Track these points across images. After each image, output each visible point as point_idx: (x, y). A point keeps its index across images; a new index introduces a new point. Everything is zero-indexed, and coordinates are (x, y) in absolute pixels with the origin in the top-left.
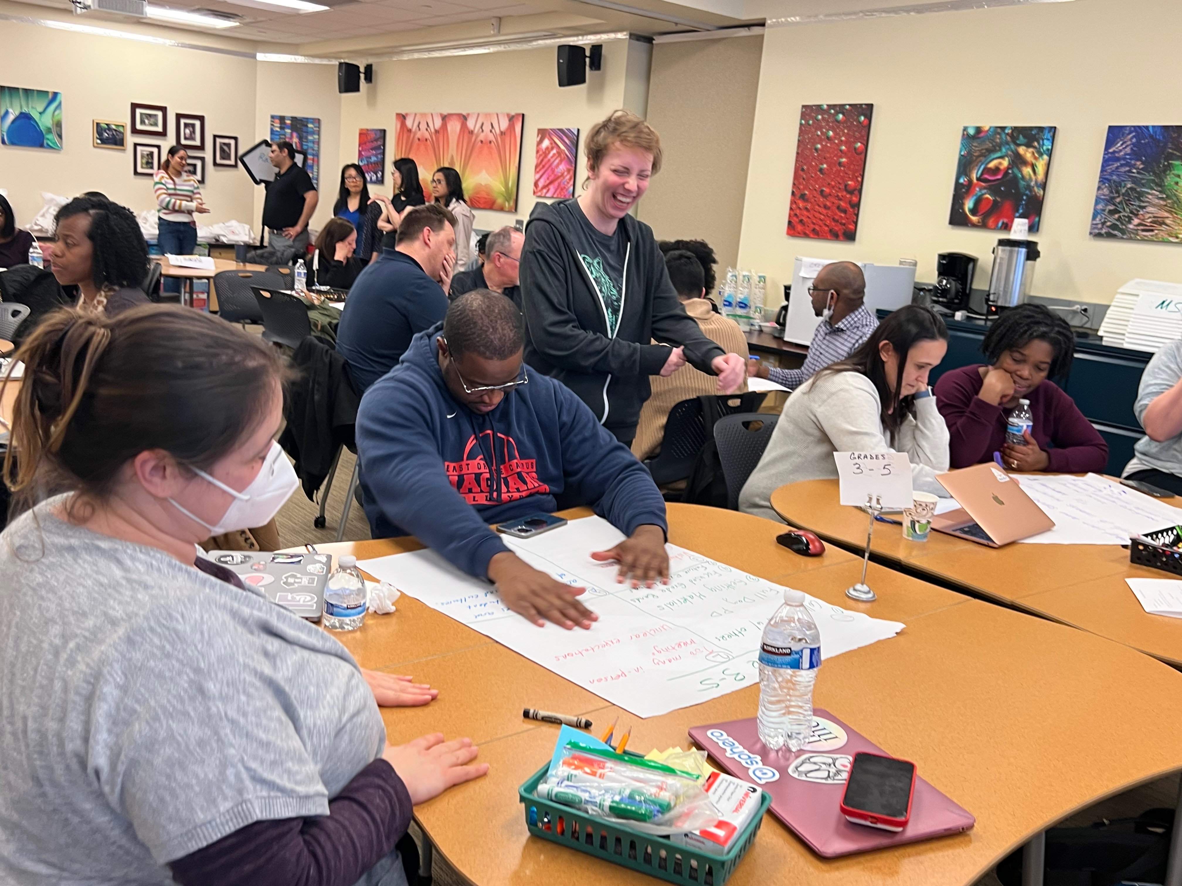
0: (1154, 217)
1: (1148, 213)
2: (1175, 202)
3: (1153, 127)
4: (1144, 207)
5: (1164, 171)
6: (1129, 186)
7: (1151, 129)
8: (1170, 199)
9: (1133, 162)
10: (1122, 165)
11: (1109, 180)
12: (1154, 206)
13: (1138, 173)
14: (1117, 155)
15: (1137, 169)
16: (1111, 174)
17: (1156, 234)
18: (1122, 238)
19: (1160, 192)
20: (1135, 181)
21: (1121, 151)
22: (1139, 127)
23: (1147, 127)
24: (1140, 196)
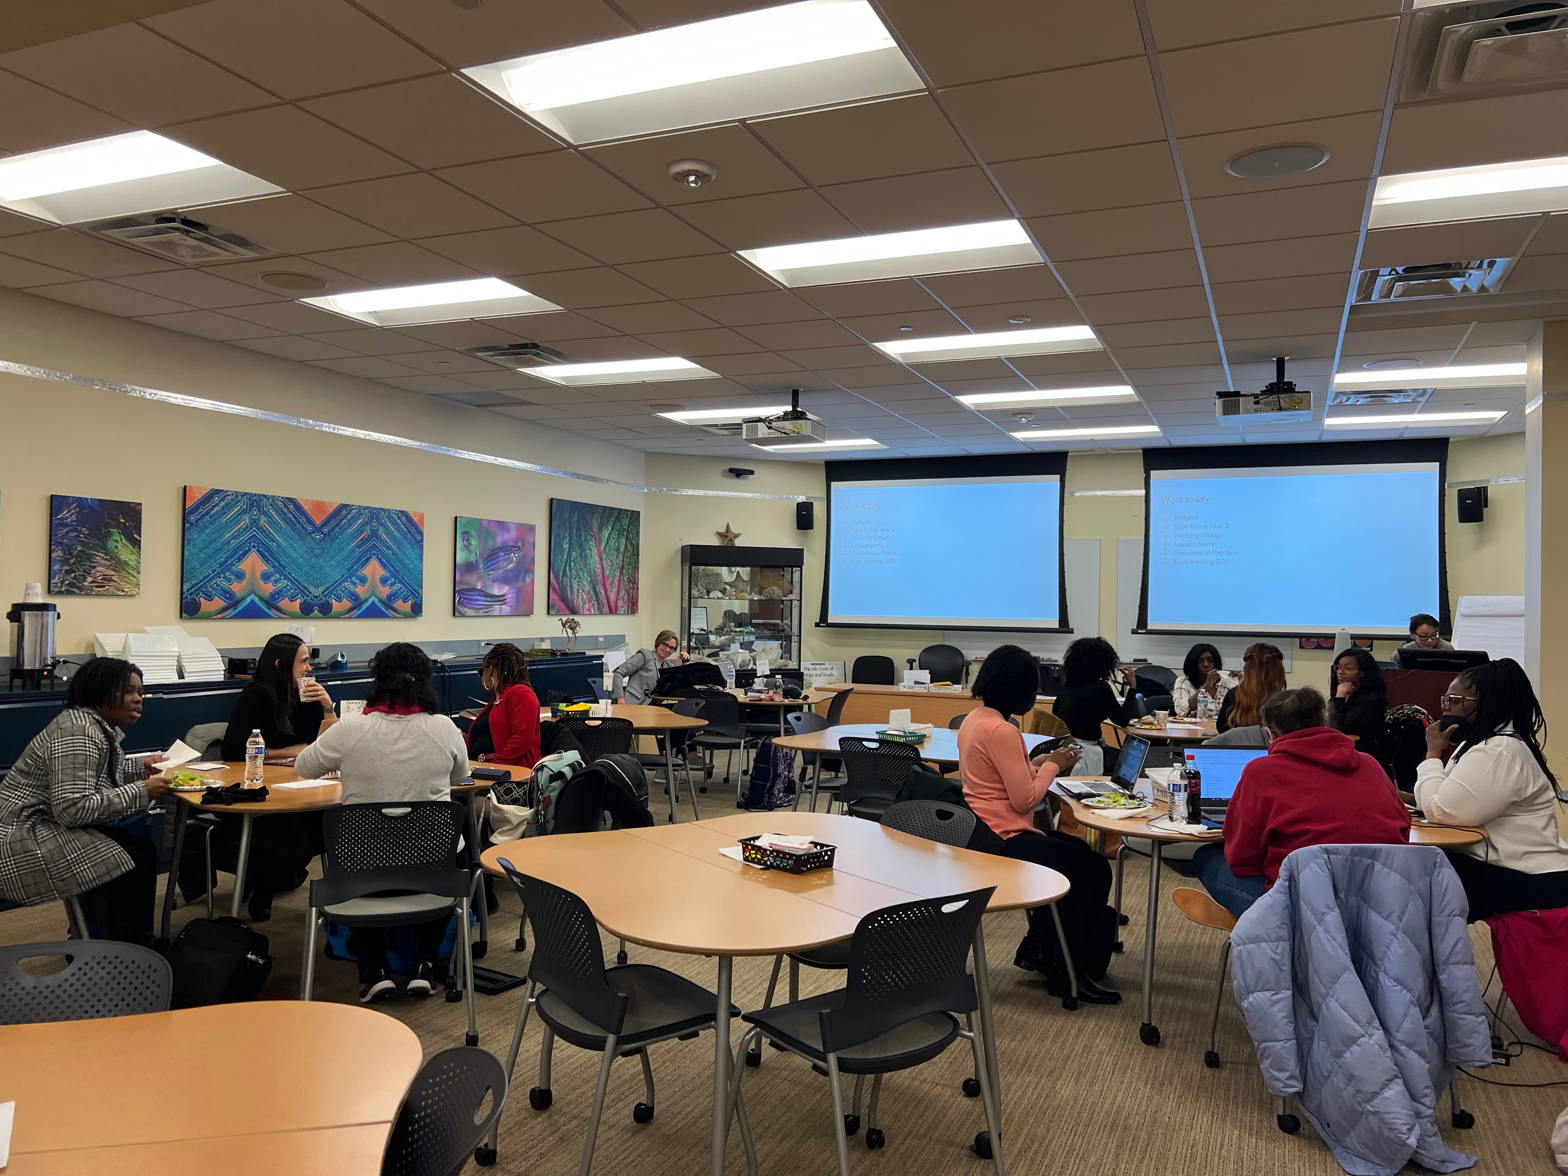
0: (103, 575)
1: (99, 572)
2: (117, 563)
3: (91, 499)
4: (95, 567)
5: (106, 537)
6: (79, 549)
7: (89, 501)
8: (114, 560)
9: (79, 528)
10: (71, 531)
11: (62, 544)
12: (102, 565)
13: (85, 538)
14: (65, 521)
15: (84, 534)
16: (62, 538)
17: (107, 589)
18: (80, 594)
19: (105, 554)
20: (83, 544)
21: (68, 518)
22: (80, 498)
23: (86, 499)
24: (89, 558)
